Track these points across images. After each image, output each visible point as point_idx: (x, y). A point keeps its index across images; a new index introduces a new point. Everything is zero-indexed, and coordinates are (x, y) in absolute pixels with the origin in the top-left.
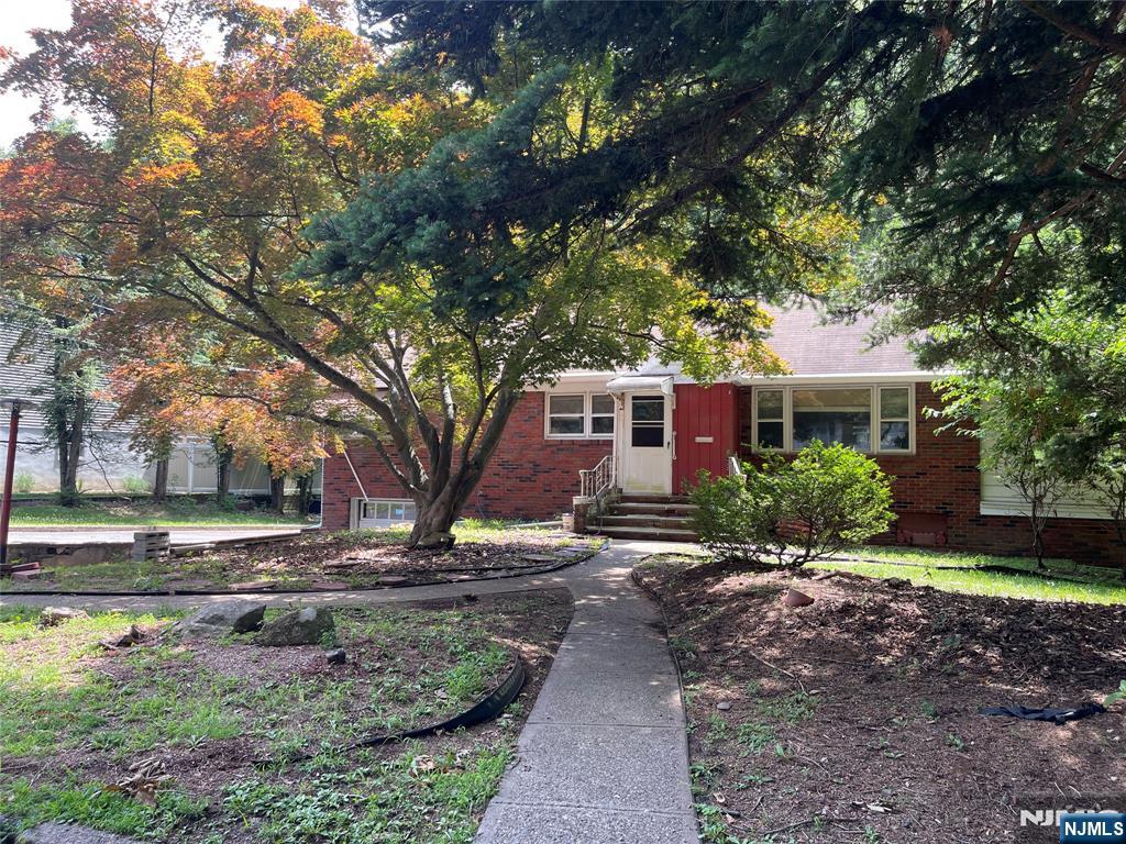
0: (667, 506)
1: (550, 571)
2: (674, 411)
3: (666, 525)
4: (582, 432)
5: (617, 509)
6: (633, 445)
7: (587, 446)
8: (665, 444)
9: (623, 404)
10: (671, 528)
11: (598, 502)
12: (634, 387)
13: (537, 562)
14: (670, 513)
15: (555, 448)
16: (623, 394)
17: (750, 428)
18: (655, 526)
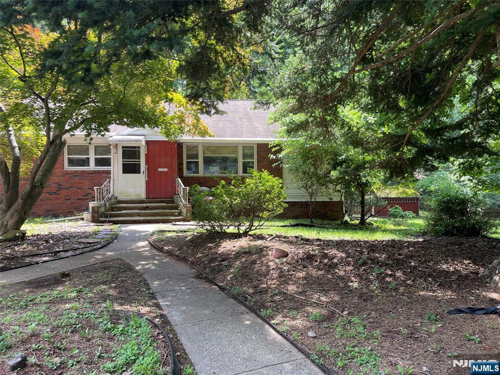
0: (144, 205)
1: (100, 248)
2: (146, 154)
3: (145, 215)
4: (89, 166)
5: (116, 208)
6: (123, 173)
7: (92, 174)
8: (142, 172)
9: (117, 151)
10: (148, 216)
11: (105, 204)
12: (123, 141)
13: (90, 243)
14: (146, 208)
15: (72, 175)
16: (116, 145)
17: (183, 164)
18: (139, 216)
